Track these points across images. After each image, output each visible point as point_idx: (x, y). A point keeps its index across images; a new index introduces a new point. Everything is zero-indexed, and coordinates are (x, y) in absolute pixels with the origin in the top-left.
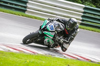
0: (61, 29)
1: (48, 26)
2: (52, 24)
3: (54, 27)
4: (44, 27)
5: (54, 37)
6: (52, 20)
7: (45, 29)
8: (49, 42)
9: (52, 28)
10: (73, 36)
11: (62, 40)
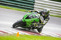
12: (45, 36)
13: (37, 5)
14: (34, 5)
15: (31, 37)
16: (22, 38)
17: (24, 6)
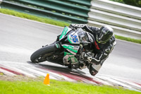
0: (89, 41)
1: (69, 36)
2: (76, 34)
3: (78, 37)
4: (63, 37)
5: (79, 53)
6: (76, 28)
7: (65, 41)
8: (70, 61)
9: (75, 40)
10: (106, 53)
11: (90, 59)
12: (110, 86)
13: (97, 14)
14: (89, 14)
15: (77, 88)
16: (56, 88)
17: (66, 13)
